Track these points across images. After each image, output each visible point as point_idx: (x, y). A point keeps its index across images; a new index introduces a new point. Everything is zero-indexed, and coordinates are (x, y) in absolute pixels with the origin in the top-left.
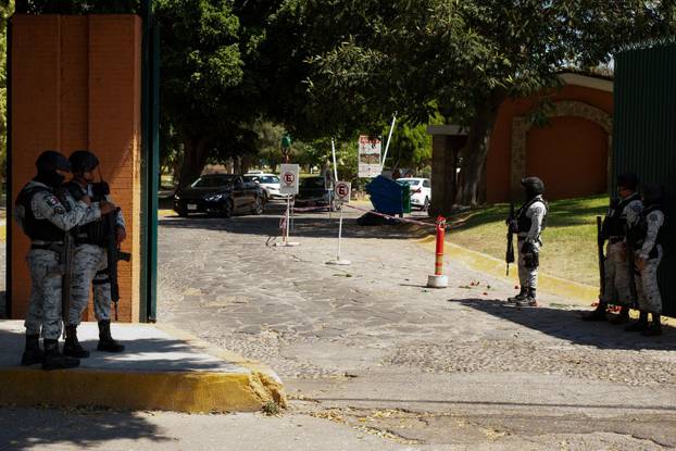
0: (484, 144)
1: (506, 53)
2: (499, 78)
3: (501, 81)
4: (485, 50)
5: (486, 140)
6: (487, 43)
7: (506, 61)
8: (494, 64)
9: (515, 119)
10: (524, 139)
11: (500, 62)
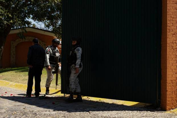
0: (1, 48)
1: (10, 13)
2: (8, 21)
3: (8, 22)
4: (2, 11)
5: (2, 47)
6: (3, 9)
7: (10, 15)
8: (6, 16)
9: (12, 42)
10: (15, 49)
11: (8, 16)
